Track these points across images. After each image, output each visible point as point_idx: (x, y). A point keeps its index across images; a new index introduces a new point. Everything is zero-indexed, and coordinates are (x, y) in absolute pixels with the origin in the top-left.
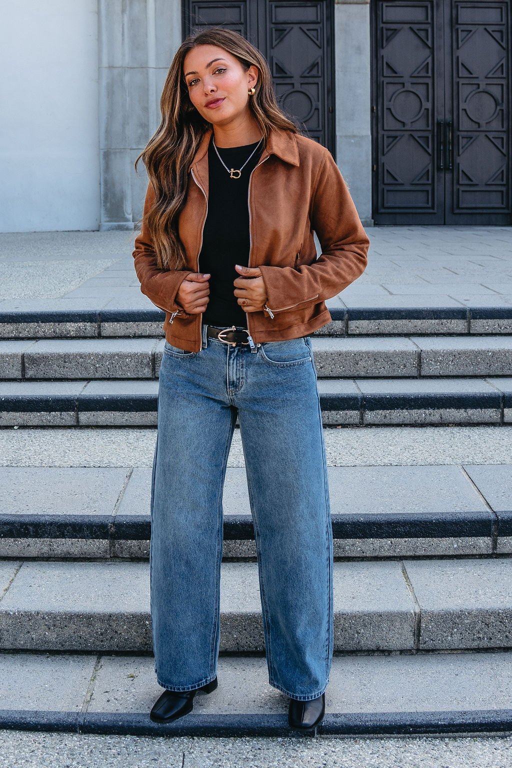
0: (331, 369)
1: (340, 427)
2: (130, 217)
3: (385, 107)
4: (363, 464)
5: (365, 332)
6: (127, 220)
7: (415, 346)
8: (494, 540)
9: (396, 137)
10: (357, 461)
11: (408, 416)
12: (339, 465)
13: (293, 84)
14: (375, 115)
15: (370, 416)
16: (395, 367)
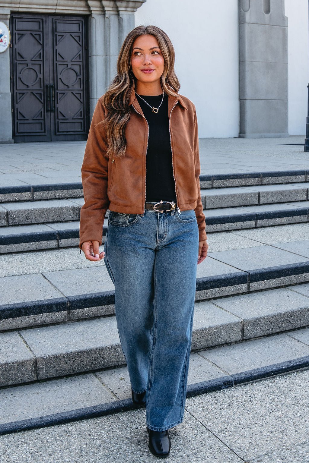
8: (248, 285)
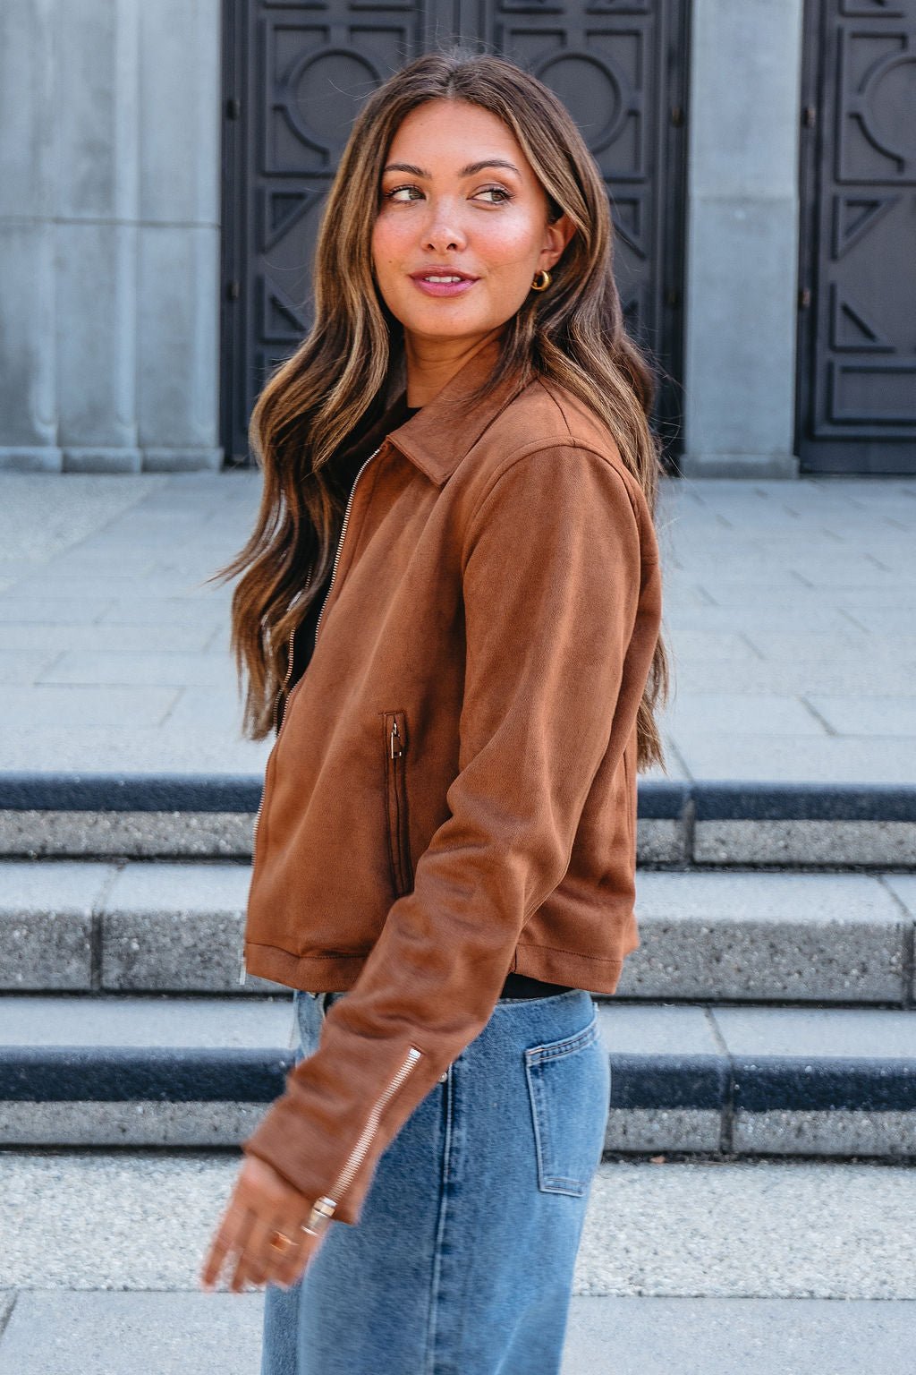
0: (640, 973)
1: (661, 1159)
2: (49, 431)
3: (845, 110)
4: (726, 1291)
5: (744, 856)
6: (39, 441)
7: (895, 909)
9: (872, 205)
10: (707, 1279)
11: (870, 1133)
12: (652, 1292)
13: (561, 34)
14: (811, 133)
15: (753, 1128)
16: (834, 972)
